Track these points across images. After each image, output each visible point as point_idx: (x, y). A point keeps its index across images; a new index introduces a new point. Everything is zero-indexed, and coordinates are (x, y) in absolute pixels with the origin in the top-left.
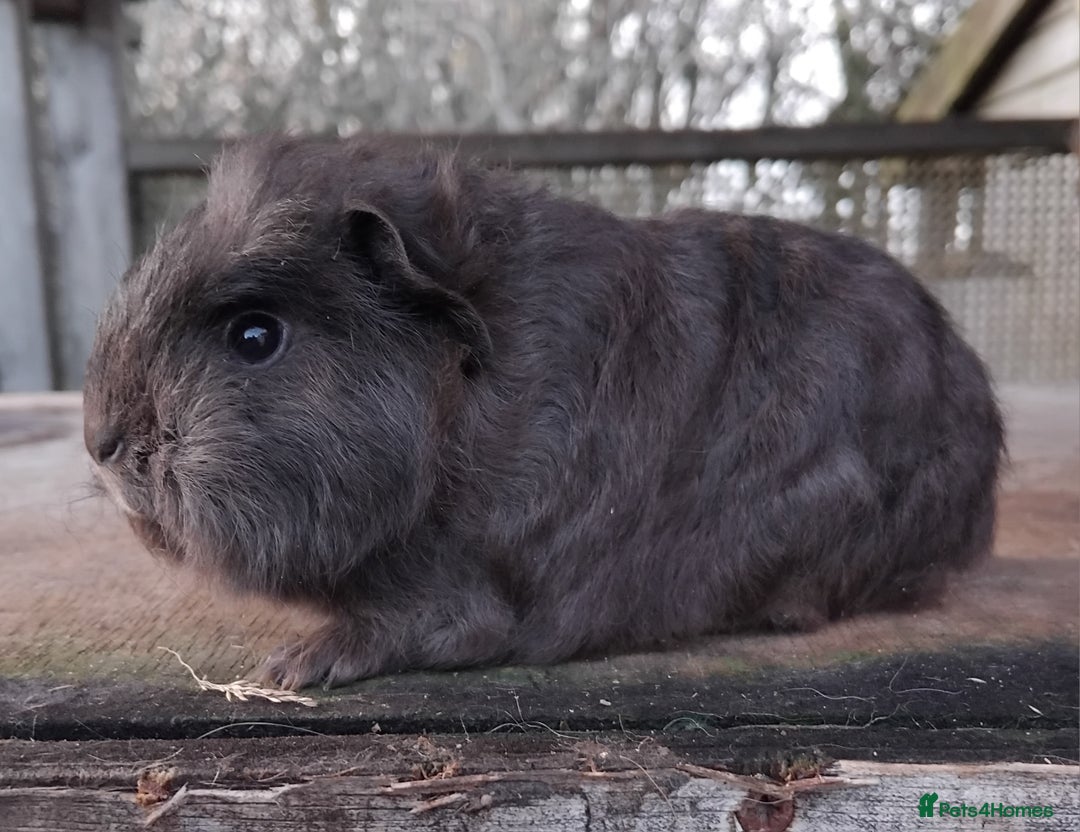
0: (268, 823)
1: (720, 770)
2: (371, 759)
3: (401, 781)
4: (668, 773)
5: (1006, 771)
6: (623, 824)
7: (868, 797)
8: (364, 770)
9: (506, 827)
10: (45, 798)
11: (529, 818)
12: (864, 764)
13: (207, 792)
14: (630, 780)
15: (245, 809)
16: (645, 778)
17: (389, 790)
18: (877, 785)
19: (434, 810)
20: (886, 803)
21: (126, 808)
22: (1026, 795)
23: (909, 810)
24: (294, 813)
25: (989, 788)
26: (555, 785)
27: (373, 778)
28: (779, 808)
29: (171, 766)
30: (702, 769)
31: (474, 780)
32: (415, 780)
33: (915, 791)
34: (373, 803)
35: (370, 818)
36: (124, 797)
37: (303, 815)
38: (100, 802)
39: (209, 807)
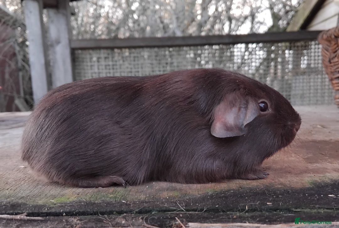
1: (155, 226)
2: (57, 224)
5: (235, 226)
12: (196, 224)
30: (150, 226)
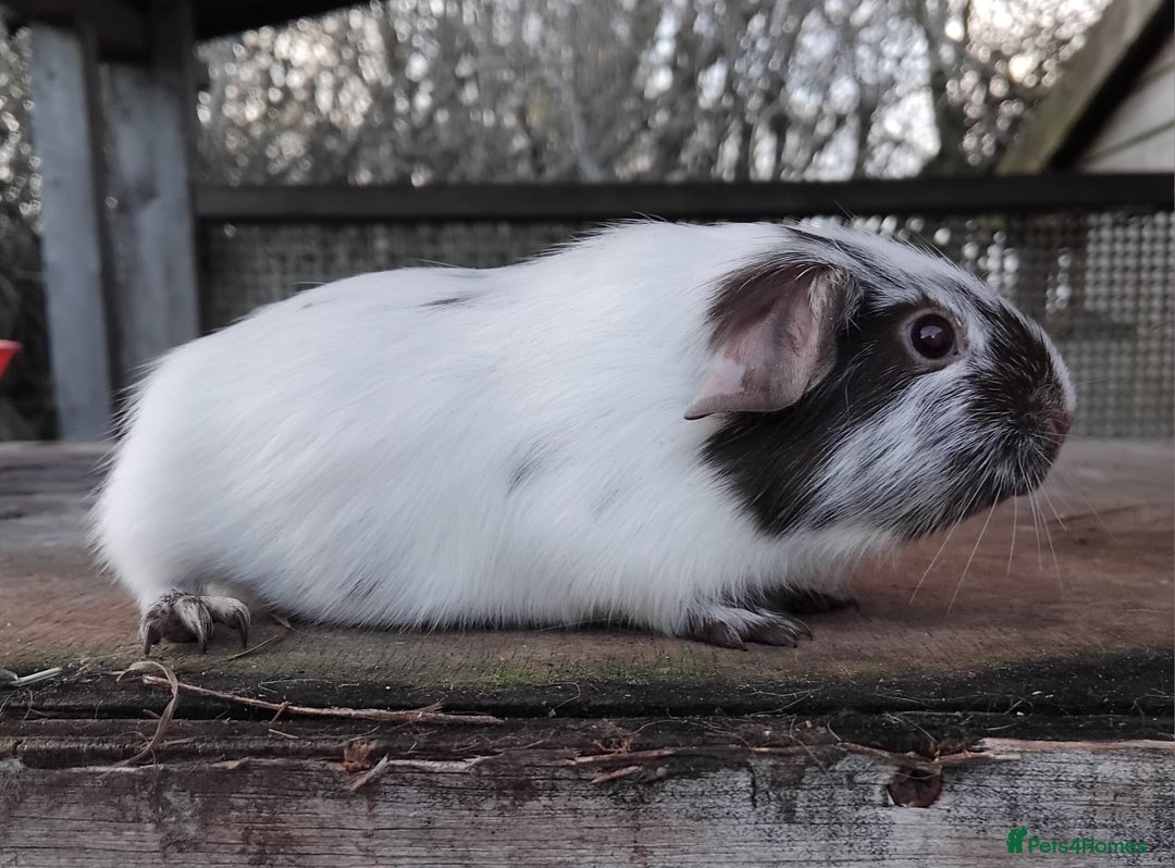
0: (461, 793)
1: (877, 747)
2: (554, 735)
3: (583, 755)
4: (828, 749)
5: (1136, 748)
6: (785, 795)
7: (1011, 771)
8: (550, 744)
9: (678, 797)
10: (259, 767)
11: (700, 789)
12: (1006, 741)
13: (407, 762)
14: (792, 754)
15: (441, 778)
16: (806, 753)
17: (573, 763)
18: (1018, 760)
19: (613, 780)
20: (1027, 777)
21: (332, 776)
22: (1154, 769)
23: (1047, 784)
24: (486, 783)
25: (1121, 763)
26: (724, 759)
27: (558, 751)
28: (928, 783)
29: (372, 740)
30: (859, 747)
31: (650, 755)
32: (596, 754)
33: (1053, 766)
34: (557, 774)
35: (554, 788)
36: (331, 766)
37: (493, 784)
38: (309, 770)
39: (408, 775)
